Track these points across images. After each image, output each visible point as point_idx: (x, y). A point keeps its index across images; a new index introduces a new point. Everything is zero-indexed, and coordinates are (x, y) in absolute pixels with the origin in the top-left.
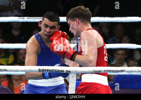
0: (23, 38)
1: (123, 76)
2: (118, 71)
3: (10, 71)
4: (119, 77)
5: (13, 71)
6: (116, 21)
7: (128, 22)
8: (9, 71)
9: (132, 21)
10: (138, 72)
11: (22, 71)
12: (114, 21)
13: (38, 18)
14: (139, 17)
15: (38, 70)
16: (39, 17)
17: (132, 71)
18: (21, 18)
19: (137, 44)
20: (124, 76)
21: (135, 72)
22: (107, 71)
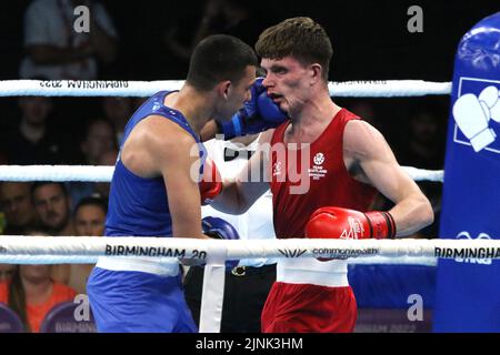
0: (54, 149)
1: (373, 268)
2: (357, 251)
3: (15, 252)
4: (361, 270)
5: (23, 252)
6: (351, 94)
7: (390, 95)
8: (10, 253)
9: (403, 95)
10: (420, 254)
11: (52, 252)
12: (345, 95)
13: (104, 82)
14: (426, 80)
15: (104, 250)
16: (106, 80)
17: (401, 253)
18: (51, 83)
19: (419, 166)
20: (377, 267)
21: (411, 254)
22: (324, 252)
